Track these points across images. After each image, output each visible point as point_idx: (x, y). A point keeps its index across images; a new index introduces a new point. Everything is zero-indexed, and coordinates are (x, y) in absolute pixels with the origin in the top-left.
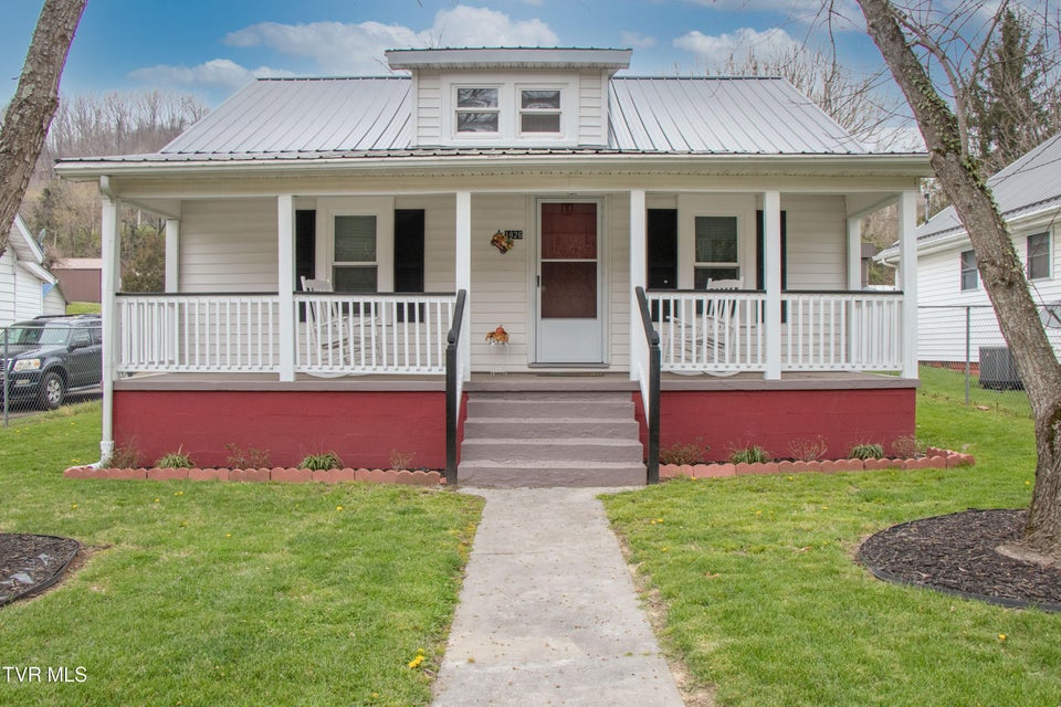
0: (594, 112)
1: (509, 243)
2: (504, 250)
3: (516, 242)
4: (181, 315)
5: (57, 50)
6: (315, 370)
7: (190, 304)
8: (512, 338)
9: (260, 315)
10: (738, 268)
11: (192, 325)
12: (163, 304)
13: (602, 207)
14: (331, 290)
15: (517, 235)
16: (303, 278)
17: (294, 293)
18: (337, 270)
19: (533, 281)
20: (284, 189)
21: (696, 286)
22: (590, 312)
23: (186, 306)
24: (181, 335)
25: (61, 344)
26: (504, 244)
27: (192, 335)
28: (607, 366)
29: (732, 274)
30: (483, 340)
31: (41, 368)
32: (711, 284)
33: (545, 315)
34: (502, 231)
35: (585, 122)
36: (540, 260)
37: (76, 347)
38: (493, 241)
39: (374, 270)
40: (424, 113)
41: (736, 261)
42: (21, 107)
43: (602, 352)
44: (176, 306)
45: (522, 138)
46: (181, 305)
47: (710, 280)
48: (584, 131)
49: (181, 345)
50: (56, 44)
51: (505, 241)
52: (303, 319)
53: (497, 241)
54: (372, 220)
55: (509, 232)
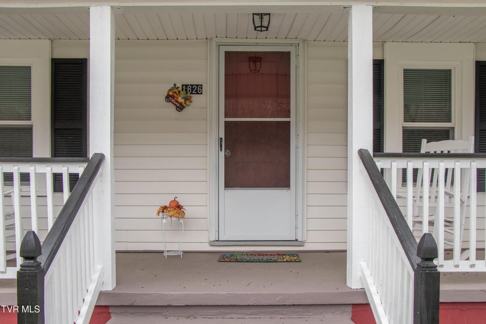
1: (186, 99)
2: (180, 108)
3: (195, 98)
8: (188, 211)
10: (453, 128)
13: (297, 56)
15: (196, 89)
19: (215, 145)
21: (404, 149)
22: (281, 180)
26: (181, 100)
28: (302, 244)
29: (446, 135)
30: (155, 215)
32: (426, 146)
33: (229, 184)
34: (179, 85)
36: (223, 119)
38: (169, 98)
39: (29, 129)
41: (449, 121)
43: (296, 228)
47: (424, 141)
51: (181, 96)
53: (173, 97)
54: (26, 72)
55: (187, 86)
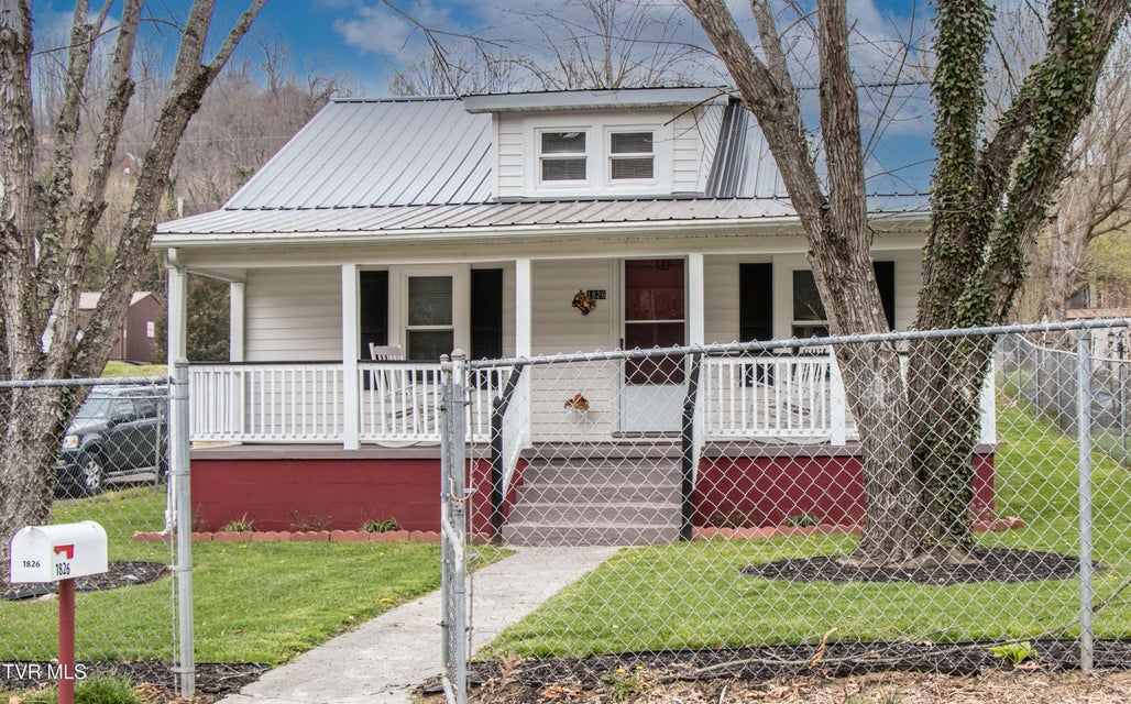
0: (691, 155)
1: (591, 304)
2: (586, 312)
3: (599, 302)
4: (247, 383)
5: (156, 191)
6: (378, 439)
7: (255, 372)
8: (591, 406)
9: (325, 383)
11: (258, 394)
12: (229, 373)
14: (403, 358)
15: (600, 294)
16: (371, 345)
17: (359, 361)
18: (411, 335)
19: (616, 345)
20: (348, 259)
22: (678, 376)
23: (252, 375)
24: (247, 404)
25: (100, 418)
26: (586, 305)
27: (258, 404)
30: (561, 409)
31: (78, 447)
33: (629, 381)
34: (585, 291)
35: (680, 167)
36: (624, 322)
37: (117, 422)
38: (575, 303)
39: (451, 333)
40: (505, 161)
42: (131, 234)
44: (242, 375)
45: (612, 186)
46: (247, 374)
48: (679, 177)
49: (247, 416)
50: (155, 186)
51: (587, 301)
52: (367, 387)
53: (579, 302)
54: (447, 282)
55: (591, 292)
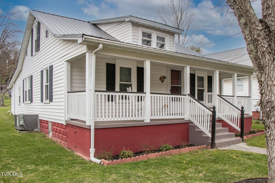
15: (165, 77)
34: (162, 76)
35: (171, 47)
36: (170, 85)
38: (160, 79)
40: (135, 37)
51: (162, 79)
